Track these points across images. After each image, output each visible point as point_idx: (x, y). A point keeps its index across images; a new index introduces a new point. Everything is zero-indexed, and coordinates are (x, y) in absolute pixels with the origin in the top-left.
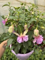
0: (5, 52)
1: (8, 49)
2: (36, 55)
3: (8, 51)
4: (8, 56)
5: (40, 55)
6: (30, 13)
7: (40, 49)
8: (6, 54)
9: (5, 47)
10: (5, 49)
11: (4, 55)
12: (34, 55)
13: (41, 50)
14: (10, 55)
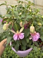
0: (5, 50)
1: (8, 48)
2: (35, 53)
3: (8, 49)
4: (8, 54)
5: (38, 54)
6: (27, 10)
7: (38, 47)
8: (6, 52)
9: (5, 45)
10: (5, 47)
11: (4, 53)
12: (33, 53)
13: (39, 49)
14: (10, 53)
